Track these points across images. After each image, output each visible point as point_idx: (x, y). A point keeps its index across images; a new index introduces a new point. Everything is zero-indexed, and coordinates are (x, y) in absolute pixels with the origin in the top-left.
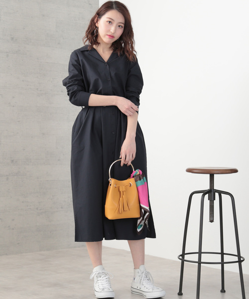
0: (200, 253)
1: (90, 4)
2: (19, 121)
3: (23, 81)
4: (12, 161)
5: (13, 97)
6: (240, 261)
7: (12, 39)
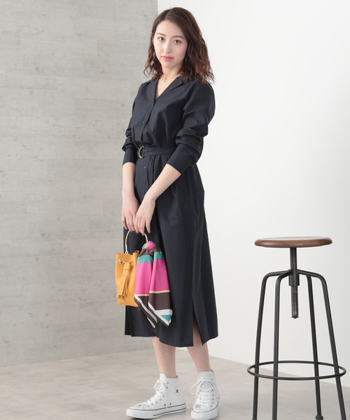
0: (276, 362)
1: (145, 16)
2: (50, 181)
3: (54, 126)
4: (43, 235)
5: (41, 149)
6: (338, 376)
7: (37, 69)
